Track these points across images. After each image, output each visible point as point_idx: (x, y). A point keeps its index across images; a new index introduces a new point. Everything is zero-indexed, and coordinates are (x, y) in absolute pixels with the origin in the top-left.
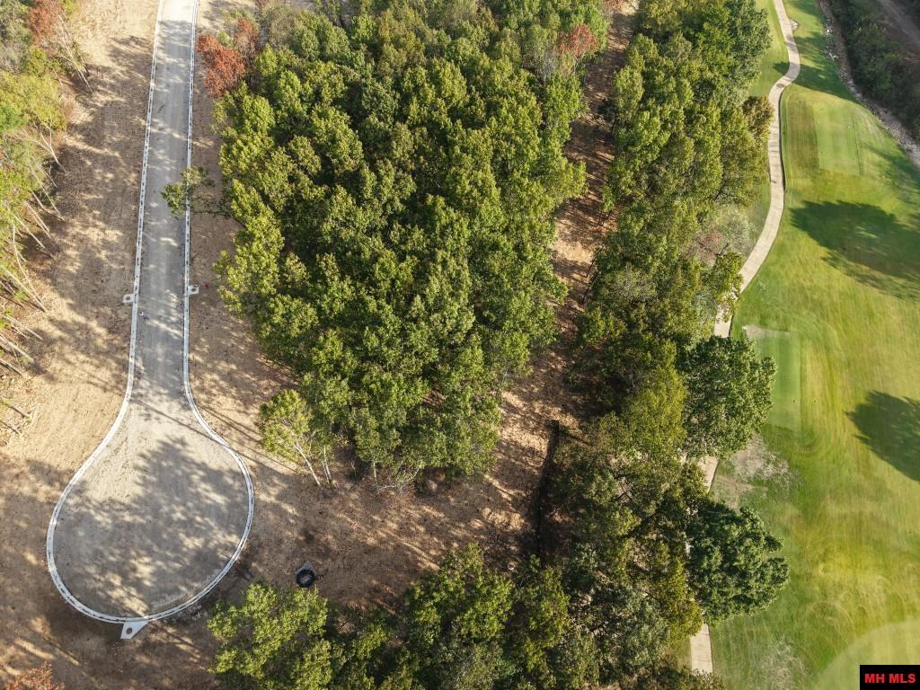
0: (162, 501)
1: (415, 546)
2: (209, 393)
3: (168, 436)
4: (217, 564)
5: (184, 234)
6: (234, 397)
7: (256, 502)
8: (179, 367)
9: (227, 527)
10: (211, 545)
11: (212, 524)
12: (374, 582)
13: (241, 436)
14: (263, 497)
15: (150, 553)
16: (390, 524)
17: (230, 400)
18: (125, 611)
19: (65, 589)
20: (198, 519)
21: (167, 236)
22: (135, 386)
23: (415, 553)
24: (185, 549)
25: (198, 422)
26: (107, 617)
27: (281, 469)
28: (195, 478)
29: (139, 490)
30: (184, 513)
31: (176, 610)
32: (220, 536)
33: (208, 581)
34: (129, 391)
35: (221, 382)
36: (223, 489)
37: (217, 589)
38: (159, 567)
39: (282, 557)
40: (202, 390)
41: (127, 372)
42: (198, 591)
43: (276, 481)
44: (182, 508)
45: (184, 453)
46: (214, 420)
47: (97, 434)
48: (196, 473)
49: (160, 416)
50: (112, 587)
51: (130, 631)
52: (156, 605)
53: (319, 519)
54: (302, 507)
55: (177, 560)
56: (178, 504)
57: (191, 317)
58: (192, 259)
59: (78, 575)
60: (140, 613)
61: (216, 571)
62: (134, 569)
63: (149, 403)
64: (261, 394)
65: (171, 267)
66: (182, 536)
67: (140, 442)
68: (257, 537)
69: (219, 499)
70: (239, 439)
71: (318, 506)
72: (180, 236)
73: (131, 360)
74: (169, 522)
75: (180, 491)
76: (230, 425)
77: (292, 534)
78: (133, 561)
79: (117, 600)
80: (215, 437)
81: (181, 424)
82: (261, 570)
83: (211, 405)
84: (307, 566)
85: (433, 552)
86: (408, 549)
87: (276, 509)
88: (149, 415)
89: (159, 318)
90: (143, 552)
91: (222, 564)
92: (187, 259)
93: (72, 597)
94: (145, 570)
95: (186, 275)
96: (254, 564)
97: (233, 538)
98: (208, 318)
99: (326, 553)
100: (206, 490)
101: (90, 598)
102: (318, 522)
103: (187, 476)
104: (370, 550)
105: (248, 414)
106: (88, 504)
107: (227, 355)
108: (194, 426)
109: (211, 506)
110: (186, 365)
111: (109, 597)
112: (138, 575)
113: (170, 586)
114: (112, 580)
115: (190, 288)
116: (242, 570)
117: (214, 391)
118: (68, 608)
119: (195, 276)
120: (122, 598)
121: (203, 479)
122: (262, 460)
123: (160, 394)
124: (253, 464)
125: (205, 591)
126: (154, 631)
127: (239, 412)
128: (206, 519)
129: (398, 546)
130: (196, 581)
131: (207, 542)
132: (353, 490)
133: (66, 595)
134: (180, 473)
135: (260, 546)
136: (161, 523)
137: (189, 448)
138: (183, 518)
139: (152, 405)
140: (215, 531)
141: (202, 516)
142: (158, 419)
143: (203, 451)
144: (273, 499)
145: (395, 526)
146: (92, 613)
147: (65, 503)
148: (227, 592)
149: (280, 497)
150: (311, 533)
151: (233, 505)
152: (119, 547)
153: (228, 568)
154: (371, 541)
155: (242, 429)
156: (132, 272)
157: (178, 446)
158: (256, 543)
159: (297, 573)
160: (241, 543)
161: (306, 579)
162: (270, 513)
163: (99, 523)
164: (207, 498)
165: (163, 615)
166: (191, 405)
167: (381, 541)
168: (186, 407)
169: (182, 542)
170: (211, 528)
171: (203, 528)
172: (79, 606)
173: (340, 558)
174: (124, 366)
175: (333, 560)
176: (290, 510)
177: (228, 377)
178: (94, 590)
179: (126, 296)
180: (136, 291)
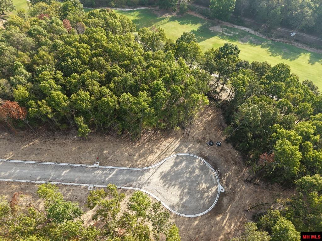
0: (182, 179)
1: (205, 120)
2: (145, 163)
3: (159, 177)
4: (204, 165)
5: (64, 166)
6: (149, 155)
7: (187, 153)
8: (131, 171)
9: (193, 162)
10: (198, 167)
11: (192, 166)
12: (214, 129)
13: (164, 155)
14: (185, 151)
15: (199, 184)
16: (199, 124)
17: (150, 156)
18: (216, 191)
19: (207, 210)
20: (190, 170)
21: (62, 172)
22: (135, 187)
23: (207, 120)
24: (199, 174)
25: (155, 167)
26: (217, 197)
27: (177, 146)
28: (176, 169)
29: (177, 187)
30: (187, 174)
31: (217, 177)
32: (196, 164)
33: (209, 168)
34: (136, 189)
35: (142, 158)
36: (181, 162)
37: (212, 165)
38: (204, 181)
39: (205, 149)
40: (143, 164)
41: (128, 189)
42: (212, 171)
43: (181, 147)
44: (185, 174)
45: (166, 173)
46: (156, 162)
48: (174, 169)
49: (150, 178)
50: (208, 196)
51: (222, 190)
52: (215, 182)
53: (194, 138)
54: (191, 142)
55: (202, 176)
56: (184, 175)
57: (110, 165)
58: (81, 163)
59: (203, 207)
60: (217, 187)
61: (207, 165)
62: (203, 189)
63: (144, 182)
64: (150, 147)
65: (81, 171)
66: (194, 174)
67: (159, 185)
68: (198, 154)
69: (184, 163)
70: (164, 156)
71: (190, 138)
72: (65, 168)
73: (123, 188)
74: (189, 178)
75: (180, 173)
76: (159, 157)
77: (198, 146)
78: (201, 189)
79: (212, 194)
80: (162, 162)
81: (155, 172)
82: (208, 154)
83: (150, 163)
84: (208, 143)
85: (207, 116)
86: (206, 121)
87: (190, 149)
88: (148, 183)
89: (106, 177)
90: (198, 186)
91: (205, 164)
92: (79, 165)
93: (210, 208)
94: (204, 186)
95: (88, 166)
96: (206, 156)
97: (197, 161)
98: (113, 160)
99: (204, 139)
100: (181, 167)
101: (211, 202)
102: (195, 139)
103: (174, 172)
104: (205, 129)
105: (156, 152)
106: (179, 204)
107: (131, 156)
108: (157, 168)
109: (186, 165)
110: (131, 169)
111: (211, 196)
112: (205, 188)
113: (210, 178)
114: (206, 196)
115: (95, 165)
116: (207, 159)
117: (145, 161)
118: (213, 209)
119: (90, 163)
120: (212, 193)
121: (177, 167)
122: (173, 150)
123: (141, 178)
124: (174, 153)
125: (212, 169)
126: (223, 183)
127: (155, 154)
128: (190, 167)
129: (205, 123)
130: (209, 172)
131: (197, 168)
132: (187, 130)
133: (209, 209)
134: (173, 174)
135: (200, 153)
136: (189, 180)
137: (165, 170)
138: (189, 174)
139: (145, 181)
140: (194, 165)
141: (189, 168)
142: (151, 180)
143: (167, 166)
144: (187, 149)
145: (199, 123)
146: (216, 201)
147: (177, 212)
148: (213, 163)
149: (186, 147)
150: (198, 141)
151: (187, 160)
152: (195, 193)
153: (206, 162)
154: (202, 128)
155: (161, 154)
156: (76, 186)
157: (163, 174)
158: (199, 154)
159: (209, 145)
160: (200, 158)
161: (212, 144)
162: (191, 150)
163: (186, 200)
164: (183, 166)
165: (218, 180)
166: (148, 168)
167: (203, 126)
168: (148, 170)
169: (196, 175)
170: (193, 166)
171: (193, 168)
172: (213, 206)
173: (206, 136)
174: (124, 190)
175: (207, 137)
176: (191, 145)
177: (141, 156)
178: (208, 201)
179: (89, 189)
180: (88, 185)
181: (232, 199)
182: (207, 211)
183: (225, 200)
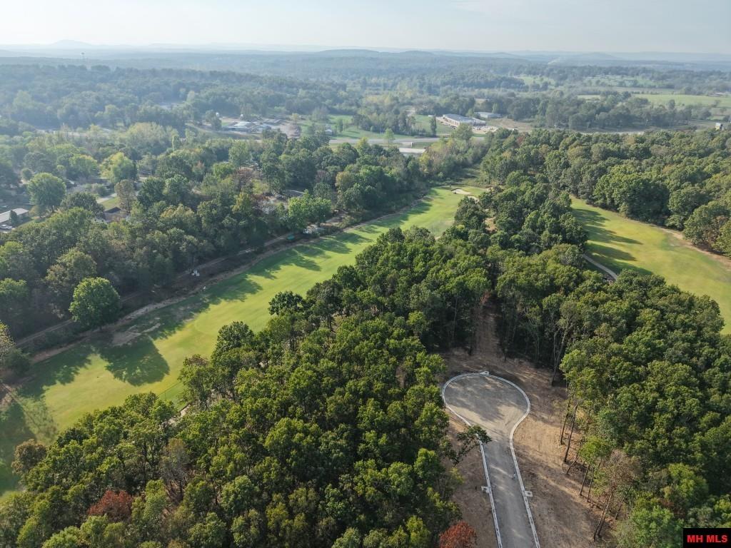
4: (456, 382)
9: (454, 390)
10: (460, 387)
11: (463, 393)
18: (490, 377)
20: (469, 395)
24: (472, 388)
26: (496, 377)
28: (473, 406)
29: (499, 408)
30: (476, 398)
31: (470, 374)
32: (456, 388)
33: (459, 378)
34: (511, 444)
36: (460, 401)
37: (455, 376)
38: (482, 385)
42: (463, 377)
45: (481, 416)
47: (521, 429)
48: (474, 408)
49: (494, 430)
50: (499, 384)
51: (486, 373)
55: (475, 386)
56: (479, 400)
57: (485, 472)
58: (491, 512)
59: (512, 389)
60: (485, 376)
61: (456, 380)
62: (492, 387)
67: (499, 423)
75: (478, 404)
79: (496, 381)
80: (461, 418)
90: (490, 390)
91: (454, 381)
92: (495, 514)
93: (512, 384)
95: (492, 501)
96: (442, 379)
97: (451, 387)
98: (473, 470)
101: (505, 383)
106: (517, 407)
109: (464, 397)
111: (499, 382)
113: (475, 380)
114: (500, 386)
115: (488, 492)
116: (447, 378)
118: (512, 381)
119: (486, 499)
125: (460, 376)
126: (477, 371)
130: (465, 379)
131: (464, 388)
133: (514, 385)
136: (485, 396)
138: (476, 396)
140: (461, 390)
143: (471, 414)
146: (502, 379)
147: (527, 409)
152: (500, 393)
158: (443, 384)
160: (447, 384)
164: (466, 400)
165: (475, 374)
169: (474, 390)
171: (466, 392)
172: (508, 382)
178: (505, 385)
179: (531, 495)
180: (525, 498)
181: (496, 368)
182: (517, 387)
183: (499, 372)
